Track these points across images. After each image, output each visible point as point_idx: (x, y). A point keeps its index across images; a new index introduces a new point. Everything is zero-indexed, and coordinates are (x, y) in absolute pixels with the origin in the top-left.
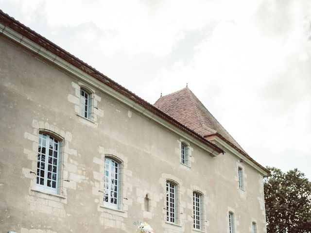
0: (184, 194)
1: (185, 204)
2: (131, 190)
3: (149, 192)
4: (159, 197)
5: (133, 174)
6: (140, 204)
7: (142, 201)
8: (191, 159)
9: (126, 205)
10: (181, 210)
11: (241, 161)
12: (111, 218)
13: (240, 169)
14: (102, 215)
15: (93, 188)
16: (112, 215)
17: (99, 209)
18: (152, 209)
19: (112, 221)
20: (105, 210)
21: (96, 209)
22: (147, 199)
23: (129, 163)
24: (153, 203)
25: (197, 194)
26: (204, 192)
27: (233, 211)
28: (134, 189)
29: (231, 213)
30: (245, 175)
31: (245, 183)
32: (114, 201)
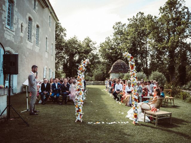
0: (34, 24)
1: (34, 32)
2: (17, 20)
3: (23, 22)
4: (25, 26)
5: (18, 11)
6: (20, 28)
7: (20, 26)
8: (37, 8)
9: (15, 27)
10: (33, 34)
11: (51, 13)
12: (9, 34)
13: (50, 17)
14: (6, 32)
15: (2, 15)
16: (9, 32)
17: (5, 28)
18: (23, 32)
19: (9, 36)
20: (7, 29)
21: (3, 28)
22: (22, 26)
23: (16, 4)
24: (24, 29)
25: (38, 26)
26: (40, 26)
27: (47, 37)
28: (18, 19)
29: (46, 38)
30: (51, 20)
31: (51, 24)
32: (8, 24)
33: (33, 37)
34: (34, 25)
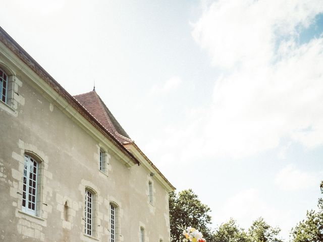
0: (102, 202)
1: (102, 216)
2: (51, 195)
3: (69, 199)
4: (78, 206)
5: (53, 177)
6: (60, 212)
7: (61, 208)
8: (108, 167)
9: (45, 211)
10: (99, 222)
11: (152, 175)
12: (29, 226)
13: (150, 183)
14: (20, 222)
15: (11, 188)
16: (31, 222)
17: (17, 215)
18: (71, 218)
19: (31, 230)
20: (23, 216)
21: (14, 215)
22: (66, 207)
23: (49, 164)
24: (72, 213)
25: (113, 206)
26: (119, 204)
27: (144, 226)
28: (54, 194)
29: (142, 229)
30: (154, 190)
31: (154, 198)
32: (32, 207)
33: (99, 230)
34: (103, 204)
